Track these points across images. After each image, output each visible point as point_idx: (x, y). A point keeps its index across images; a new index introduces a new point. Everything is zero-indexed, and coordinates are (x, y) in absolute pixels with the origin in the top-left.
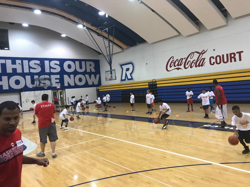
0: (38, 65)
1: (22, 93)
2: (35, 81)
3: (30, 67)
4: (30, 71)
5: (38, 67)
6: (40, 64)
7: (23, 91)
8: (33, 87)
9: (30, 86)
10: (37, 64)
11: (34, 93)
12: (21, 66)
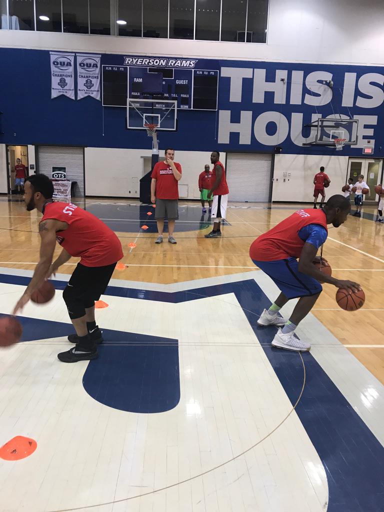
0: (328, 84)
1: (278, 157)
2: (312, 128)
3: (306, 91)
4: (305, 102)
5: (325, 90)
6: (332, 83)
7: (279, 153)
8: (304, 144)
9: (299, 140)
10: (324, 83)
11: (305, 158)
12: (285, 86)
